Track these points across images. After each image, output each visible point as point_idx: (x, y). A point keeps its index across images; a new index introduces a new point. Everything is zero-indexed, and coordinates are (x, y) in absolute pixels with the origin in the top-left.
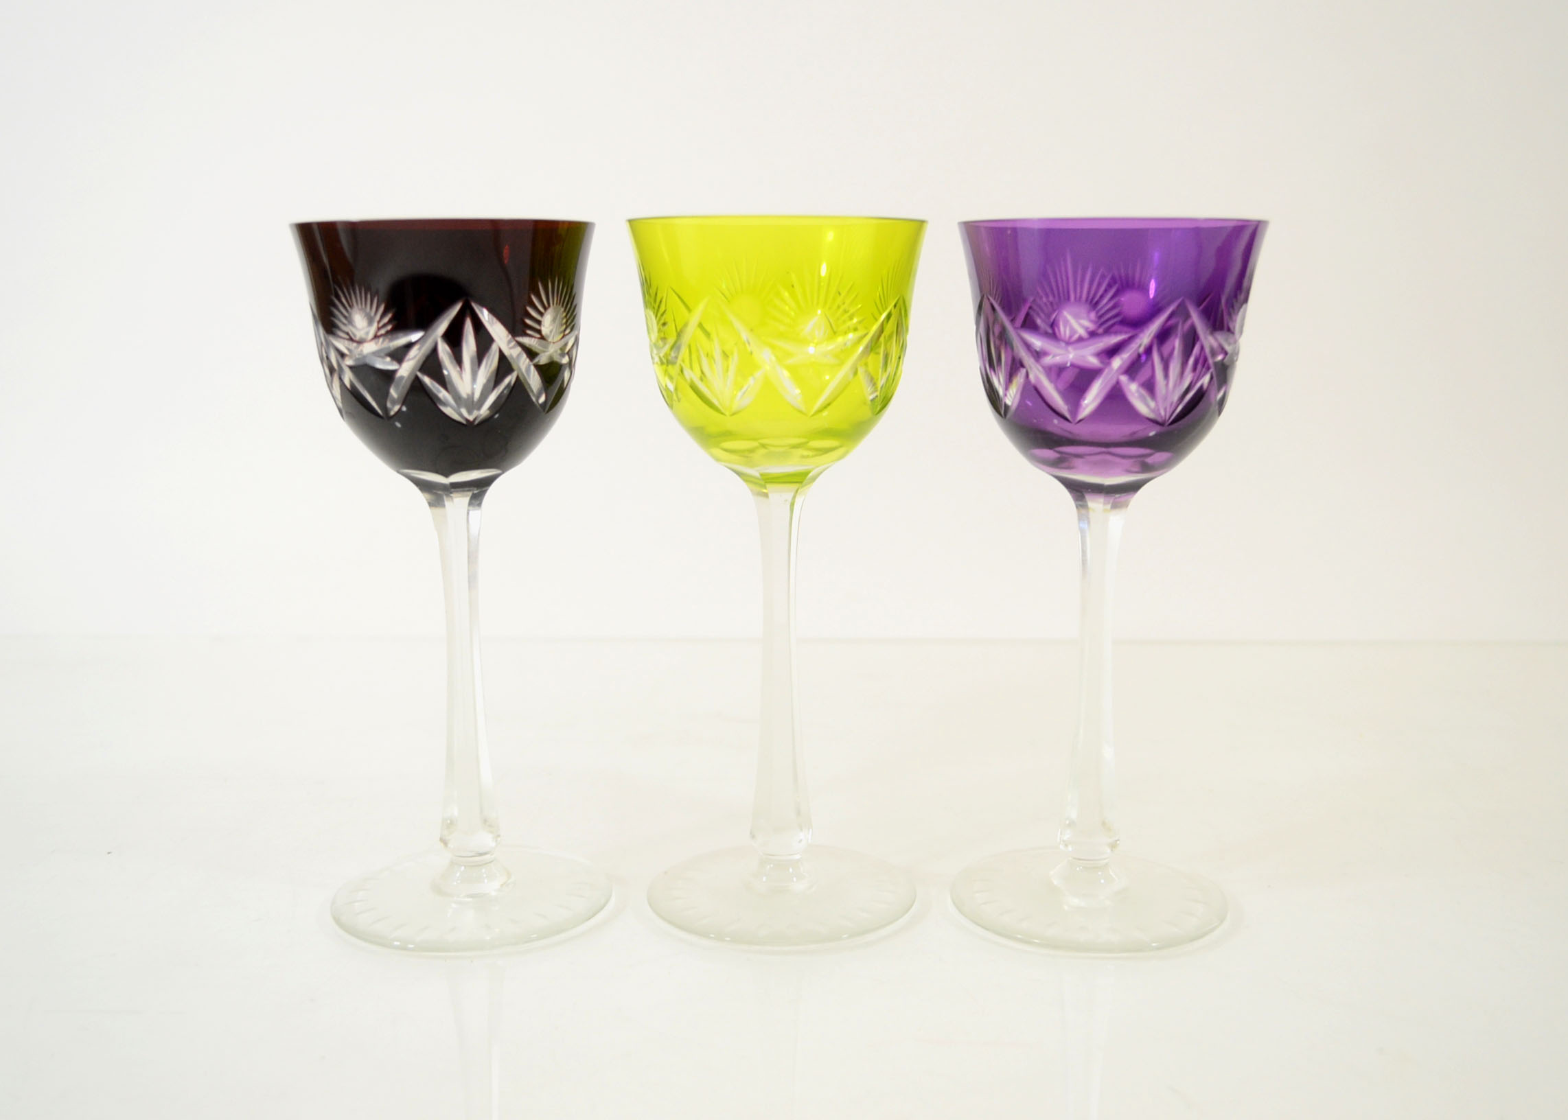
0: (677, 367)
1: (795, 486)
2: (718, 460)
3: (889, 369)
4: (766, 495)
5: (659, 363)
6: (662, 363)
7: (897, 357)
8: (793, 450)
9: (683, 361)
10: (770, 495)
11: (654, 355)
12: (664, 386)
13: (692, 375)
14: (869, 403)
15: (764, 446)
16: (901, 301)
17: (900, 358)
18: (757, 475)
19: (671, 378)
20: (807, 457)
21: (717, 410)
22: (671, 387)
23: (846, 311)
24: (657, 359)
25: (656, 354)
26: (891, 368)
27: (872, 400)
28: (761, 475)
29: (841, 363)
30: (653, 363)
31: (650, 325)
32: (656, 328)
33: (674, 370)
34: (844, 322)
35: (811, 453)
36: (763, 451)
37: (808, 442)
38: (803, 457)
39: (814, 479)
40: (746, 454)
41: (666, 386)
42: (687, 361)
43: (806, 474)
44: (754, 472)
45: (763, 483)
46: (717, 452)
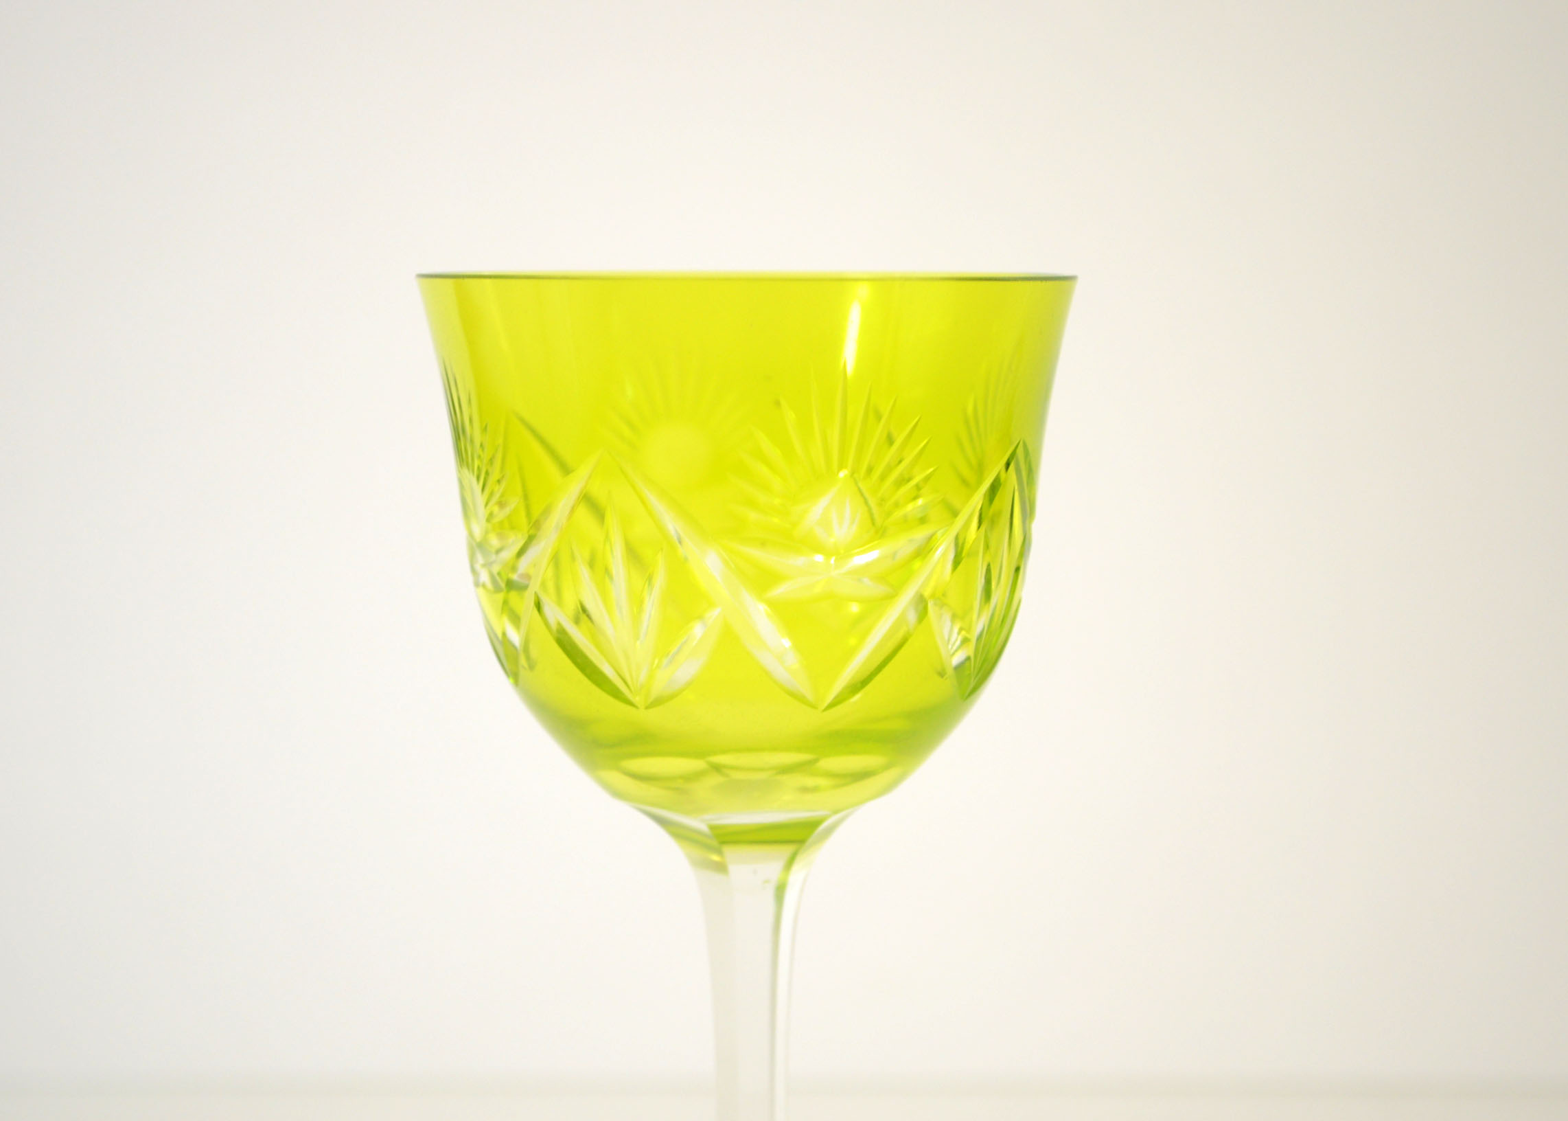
0: (529, 597)
1: (788, 850)
2: (617, 794)
3: (994, 600)
4: (721, 868)
5: (489, 585)
6: (497, 589)
7: (1013, 569)
8: (784, 778)
9: (543, 585)
10: (732, 868)
11: (478, 567)
12: (500, 635)
13: (558, 614)
14: (950, 672)
15: (717, 768)
16: (1020, 451)
17: (1017, 569)
18: (703, 827)
19: (515, 619)
20: (814, 789)
21: (616, 693)
22: (515, 637)
23: (902, 481)
24: (484, 577)
25: (484, 565)
26: (999, 593)
27: (959, 668)
28: (712, 828)
29: (891, 597)
30: (477, 584)
31: (469, 501)
32: (482, 512)
33: (523, 603)
34: (897, 505)
35: (822, 782)
36: (714, 780)
37: (816, 761)
38: (805, 790)
39: (830, 830)
40: (679, 786)
41: (504, 634)
42: (551, 585)
43: (811, 825)
44: (697, 823)
45: (714, 843)
46: (614, 777)
